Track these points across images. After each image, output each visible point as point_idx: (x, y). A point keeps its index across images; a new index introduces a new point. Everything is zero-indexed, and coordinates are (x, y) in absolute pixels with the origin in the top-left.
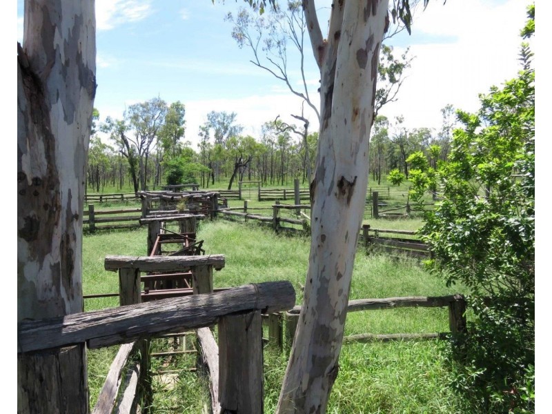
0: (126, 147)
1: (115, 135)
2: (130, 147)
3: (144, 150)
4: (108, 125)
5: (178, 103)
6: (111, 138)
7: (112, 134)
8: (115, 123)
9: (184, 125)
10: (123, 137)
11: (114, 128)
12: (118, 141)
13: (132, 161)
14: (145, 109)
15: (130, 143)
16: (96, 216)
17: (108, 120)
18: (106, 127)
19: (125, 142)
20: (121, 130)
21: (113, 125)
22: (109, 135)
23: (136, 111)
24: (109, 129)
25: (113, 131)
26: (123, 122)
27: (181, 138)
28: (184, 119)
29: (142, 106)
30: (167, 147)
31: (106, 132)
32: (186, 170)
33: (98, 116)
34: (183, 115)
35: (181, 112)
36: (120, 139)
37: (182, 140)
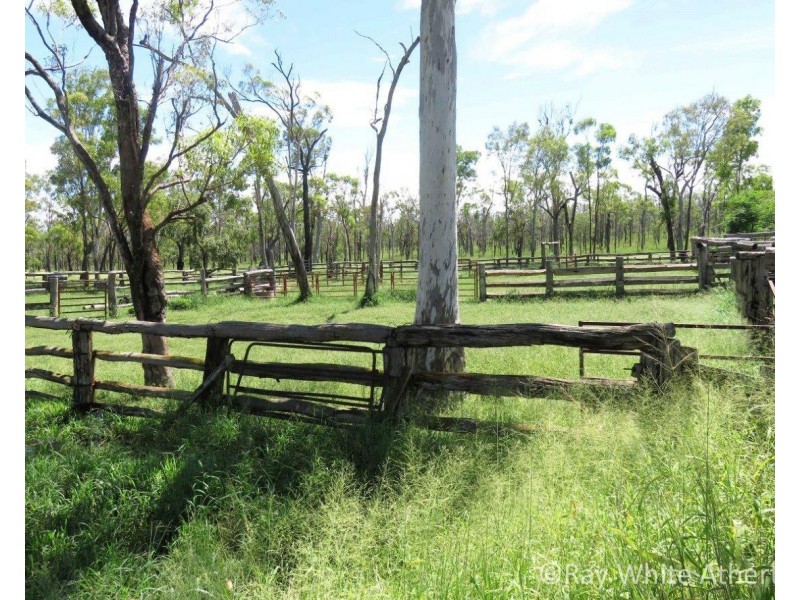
0: (657, 180)
1: (640, 162)
2: (664, 178)
3: (687, 183)
4: (631, 147)
5: (747, 98)
6: (635, 167)
7: (637, 161)
8: (642, 143)
9: (758, 135)
10: (653, 164)
11: (640, 151)
12: (645, 171)
13: (667, 203)
14: (691, 116)
15: (664, 174)
16: (626, 275)
17: (631, 139)
18: (627, 152)
19: (657, 171)
20: (650, 155)
21: (638, 146)
22: (632, 162)
23: (675, 121)
24: (632, 153)
25: (637, 155)
26: (654, 141)
27: (752, 159)
28: (758, 124)
29: (686, 111)
30: (724, 175)
31: (628, 159)
32: (763, 211)
33: (614, 136)
34: (757, 119)
35: (753, 113)
36: (649, 167)
37: (752, 160)
